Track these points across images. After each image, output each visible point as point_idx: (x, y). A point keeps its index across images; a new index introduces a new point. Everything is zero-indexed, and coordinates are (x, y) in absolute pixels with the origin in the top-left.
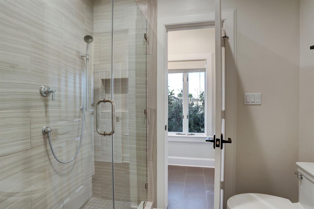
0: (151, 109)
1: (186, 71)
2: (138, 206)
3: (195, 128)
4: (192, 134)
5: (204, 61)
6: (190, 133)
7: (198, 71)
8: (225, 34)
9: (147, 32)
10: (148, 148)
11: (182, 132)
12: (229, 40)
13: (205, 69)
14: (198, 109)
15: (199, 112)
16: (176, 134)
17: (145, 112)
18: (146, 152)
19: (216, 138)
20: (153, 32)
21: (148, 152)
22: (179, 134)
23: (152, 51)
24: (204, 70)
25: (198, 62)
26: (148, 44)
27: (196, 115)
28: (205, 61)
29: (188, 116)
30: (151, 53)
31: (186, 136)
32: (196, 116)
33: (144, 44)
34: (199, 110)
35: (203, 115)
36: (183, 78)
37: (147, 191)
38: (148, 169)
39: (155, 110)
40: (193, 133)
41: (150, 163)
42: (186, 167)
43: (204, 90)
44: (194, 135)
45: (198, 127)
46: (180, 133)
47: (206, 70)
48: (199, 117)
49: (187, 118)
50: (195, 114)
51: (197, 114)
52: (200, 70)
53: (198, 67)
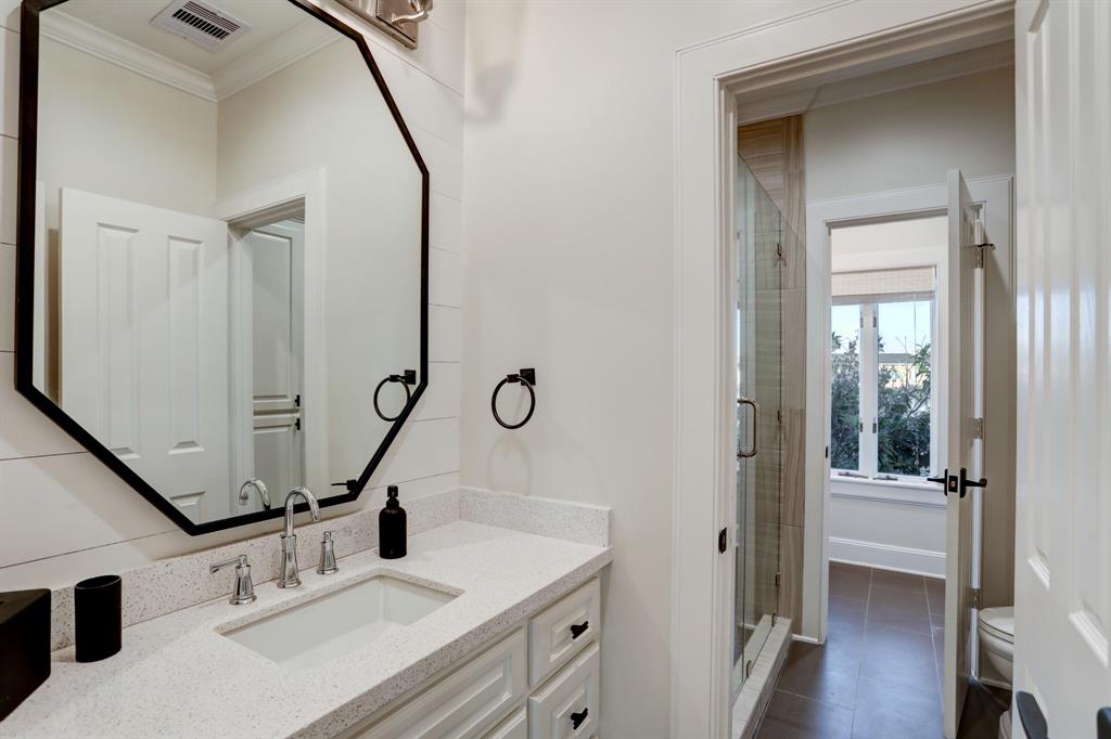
0: (791, 411)
1: (869, 300)
2: (756, 624)
3: (898, 464)
4: (888, 478)
5: (927, 270)
6: (884, 475)
7: (911, 299)
8: (985, 238)
9: (783, 239)
10: (782, 495)
11: (857, 469)
12: (995, 252)
13: (931, 292)
14: (907, 400)
15: (912, 412)
16: (840, 474)
17: (779, 417)
18: (777, 504)
19: (949, 474)
20: (797, 238)
21: (782, 505)
22: (848, 475)
23: (795, 281)
24: (929, 295)
25: (908, 272)
26: (785, 264)
27: (900, 421)
28: (933, 269)
29: (875, 425)
30: (791, 283)
31: (870, 480)
32: (901, 425)
33: (775, 265)
34: (912, 406)
35: (924, 421)
36: (862, 319)
37: (778, 592)
38: (781, 542)
39: (802, 414)
40: (892, 475)
41: (788, 531)
42: (869, 568)
43: (928, 341)
44: (896, 479)
45: (909, 462)
46: (851, 472)
47: (937, 296)
48: (911, 427)
49: (874, 431)
50: (897, 418)
51: (905, 416)
52: (914, 295)
53: (909, 289)
